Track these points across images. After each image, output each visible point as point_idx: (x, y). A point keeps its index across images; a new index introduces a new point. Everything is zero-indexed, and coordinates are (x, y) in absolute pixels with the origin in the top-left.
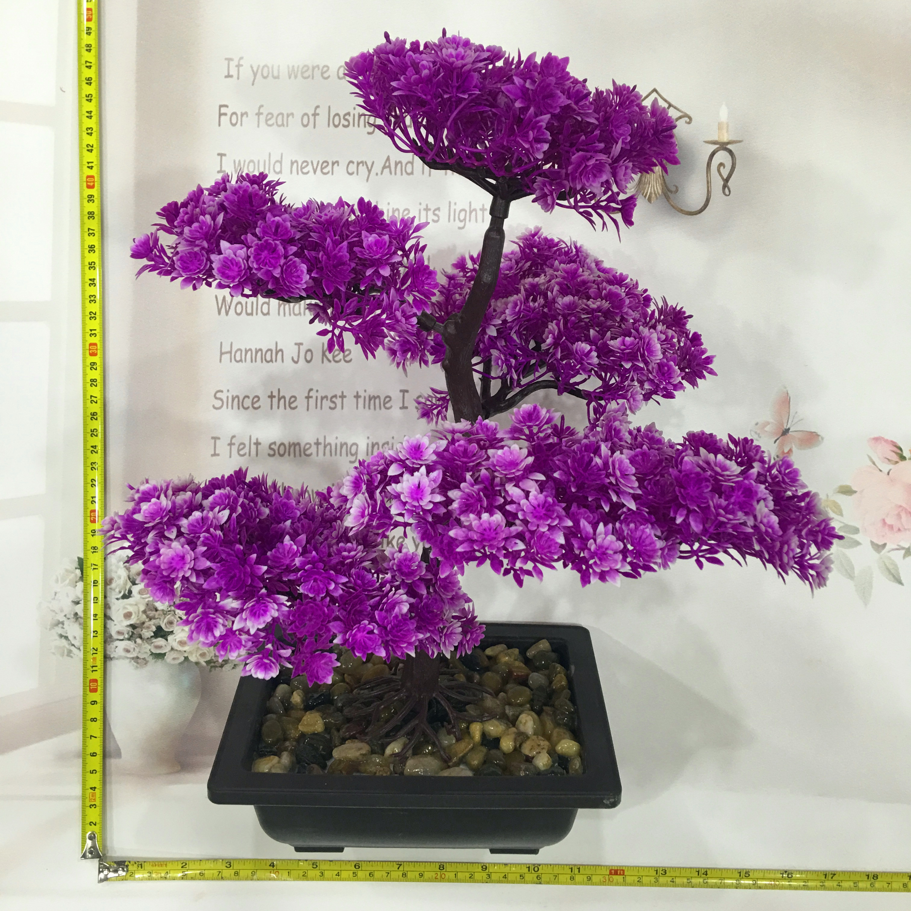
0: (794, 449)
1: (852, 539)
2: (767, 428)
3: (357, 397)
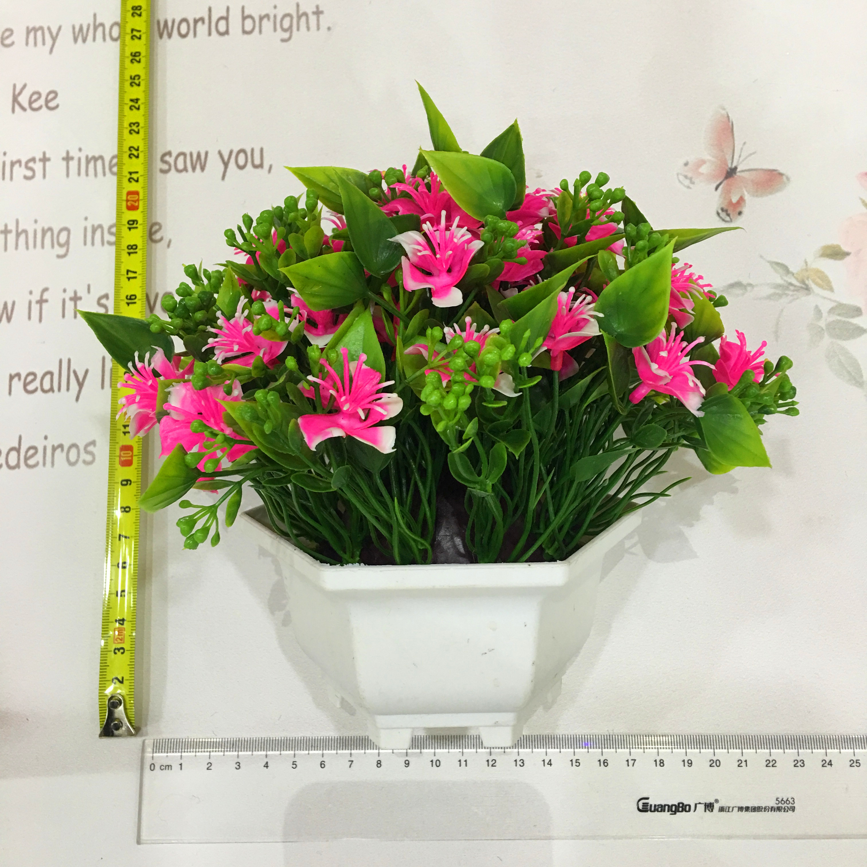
0: (747, 197)
1: (852, 324)
2: (704, 169)
3: (68, 158)
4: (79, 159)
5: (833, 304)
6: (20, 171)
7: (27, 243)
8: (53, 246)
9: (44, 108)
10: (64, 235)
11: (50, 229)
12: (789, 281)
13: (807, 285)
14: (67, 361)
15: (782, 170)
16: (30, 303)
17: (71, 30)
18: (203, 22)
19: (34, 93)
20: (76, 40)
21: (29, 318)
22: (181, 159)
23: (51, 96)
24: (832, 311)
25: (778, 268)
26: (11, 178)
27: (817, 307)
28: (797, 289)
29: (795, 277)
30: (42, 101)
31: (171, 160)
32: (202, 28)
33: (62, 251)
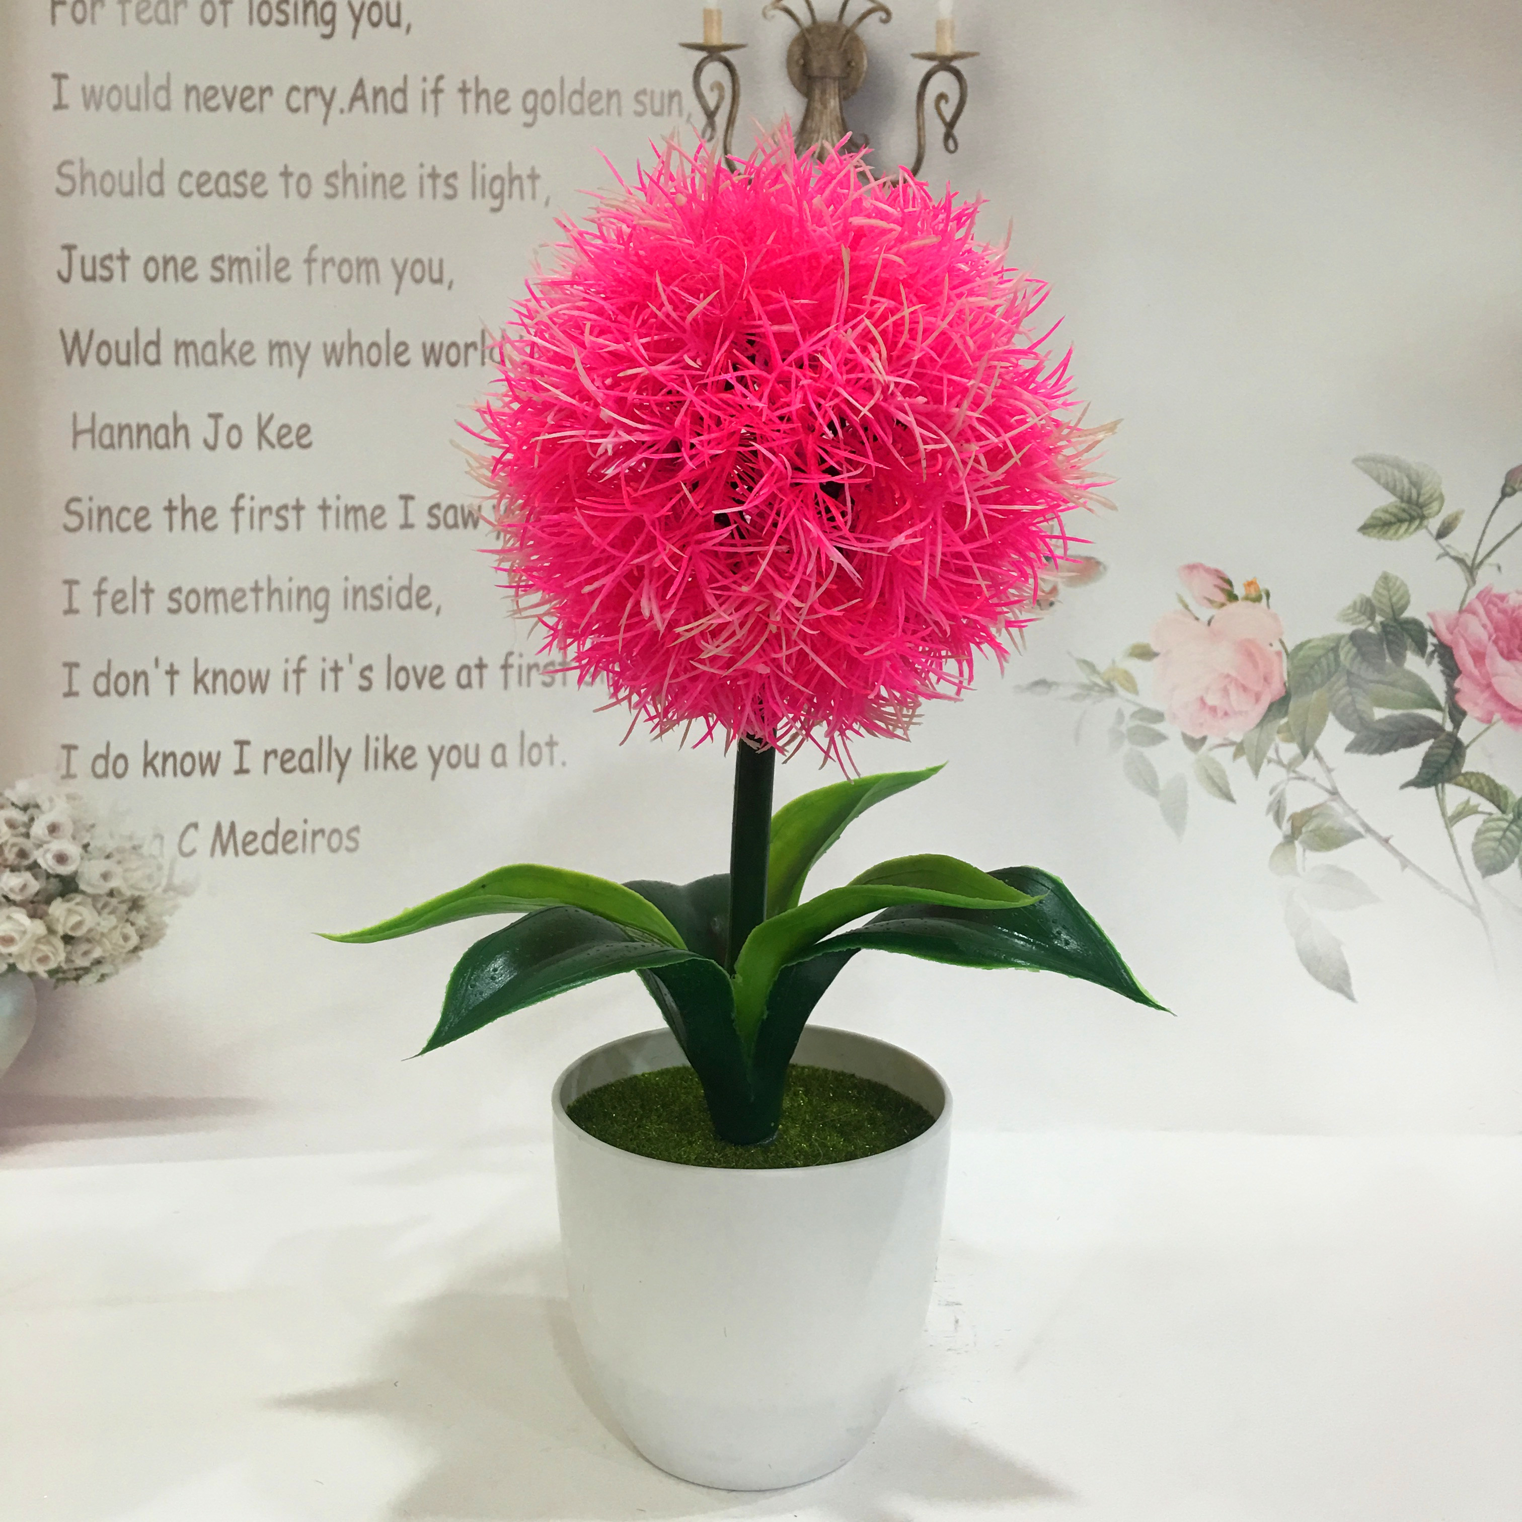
0: (1061, 587)
1: (1153, 730)
3: (325, 507)
4: (338, 509)
5: (1136, 708)
6: (270, 521)
7: (281, 603)
8: (310, 609)
9: (295, 447)
10: (322, 596)
11: (307, 589)
12: (1095, 681)
13: (1112, 687)
14: (328, 739)
15: (1100, 559)
16: (286, 673)
17: (322, 349)
18: (476, 348)
19: (283, 426)
20: (328, 362)
21: (286, 688)
22: (451, 513)
23: (303, 431)
24: (1134, 715)
25: (1085, 667)
26: (261, 528)
27: (1120, 710)
28: (1102, 690)
29: (1101, 677)
30: (292, 438)
31: (439, 513)
32: (474, 356)
33: (321, 615)
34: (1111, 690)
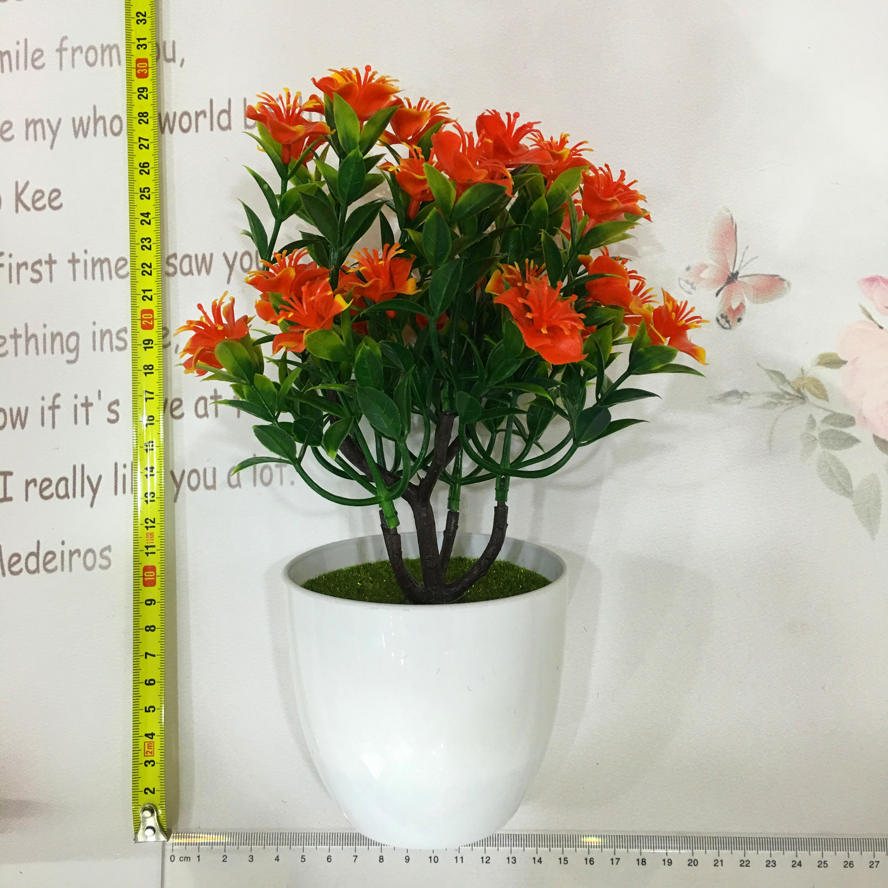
0: (747, 303)
1: (845, 434)
2: (705, 274)
3: (74, 261)
4: (86, 261)
5: (828, 414)
6: (26, 274)
7: (37, 348)
8: (63, 352)
9: (48, 208)
10: (73, 339)
11: (59, 334)
12: (785, 389)
13: (803, 395)
14: (81, 467)
15: (783, 276)
16: (43, 408)
17: (71, 122)
18: (205, 116)
19: (37, 192)
20: (76, 134)
21: (43, 424)
22: (186, 261)
23: (55, 194)
24: (826, 420)
25: (774, 376)
26: (18, 282)
27: (811, 416)
28: (793, 398)
29: (790, 386)
30: (45, 201)
31: (177, 263)
32: (204, 122)
33: (72, 357)
34: (803, 398)
